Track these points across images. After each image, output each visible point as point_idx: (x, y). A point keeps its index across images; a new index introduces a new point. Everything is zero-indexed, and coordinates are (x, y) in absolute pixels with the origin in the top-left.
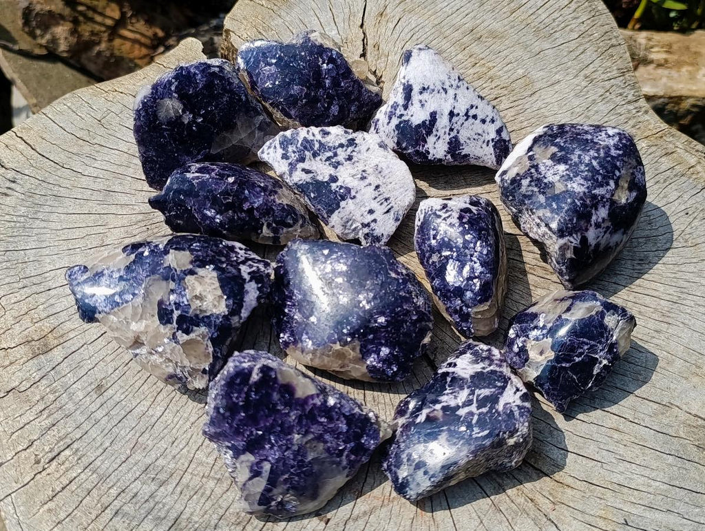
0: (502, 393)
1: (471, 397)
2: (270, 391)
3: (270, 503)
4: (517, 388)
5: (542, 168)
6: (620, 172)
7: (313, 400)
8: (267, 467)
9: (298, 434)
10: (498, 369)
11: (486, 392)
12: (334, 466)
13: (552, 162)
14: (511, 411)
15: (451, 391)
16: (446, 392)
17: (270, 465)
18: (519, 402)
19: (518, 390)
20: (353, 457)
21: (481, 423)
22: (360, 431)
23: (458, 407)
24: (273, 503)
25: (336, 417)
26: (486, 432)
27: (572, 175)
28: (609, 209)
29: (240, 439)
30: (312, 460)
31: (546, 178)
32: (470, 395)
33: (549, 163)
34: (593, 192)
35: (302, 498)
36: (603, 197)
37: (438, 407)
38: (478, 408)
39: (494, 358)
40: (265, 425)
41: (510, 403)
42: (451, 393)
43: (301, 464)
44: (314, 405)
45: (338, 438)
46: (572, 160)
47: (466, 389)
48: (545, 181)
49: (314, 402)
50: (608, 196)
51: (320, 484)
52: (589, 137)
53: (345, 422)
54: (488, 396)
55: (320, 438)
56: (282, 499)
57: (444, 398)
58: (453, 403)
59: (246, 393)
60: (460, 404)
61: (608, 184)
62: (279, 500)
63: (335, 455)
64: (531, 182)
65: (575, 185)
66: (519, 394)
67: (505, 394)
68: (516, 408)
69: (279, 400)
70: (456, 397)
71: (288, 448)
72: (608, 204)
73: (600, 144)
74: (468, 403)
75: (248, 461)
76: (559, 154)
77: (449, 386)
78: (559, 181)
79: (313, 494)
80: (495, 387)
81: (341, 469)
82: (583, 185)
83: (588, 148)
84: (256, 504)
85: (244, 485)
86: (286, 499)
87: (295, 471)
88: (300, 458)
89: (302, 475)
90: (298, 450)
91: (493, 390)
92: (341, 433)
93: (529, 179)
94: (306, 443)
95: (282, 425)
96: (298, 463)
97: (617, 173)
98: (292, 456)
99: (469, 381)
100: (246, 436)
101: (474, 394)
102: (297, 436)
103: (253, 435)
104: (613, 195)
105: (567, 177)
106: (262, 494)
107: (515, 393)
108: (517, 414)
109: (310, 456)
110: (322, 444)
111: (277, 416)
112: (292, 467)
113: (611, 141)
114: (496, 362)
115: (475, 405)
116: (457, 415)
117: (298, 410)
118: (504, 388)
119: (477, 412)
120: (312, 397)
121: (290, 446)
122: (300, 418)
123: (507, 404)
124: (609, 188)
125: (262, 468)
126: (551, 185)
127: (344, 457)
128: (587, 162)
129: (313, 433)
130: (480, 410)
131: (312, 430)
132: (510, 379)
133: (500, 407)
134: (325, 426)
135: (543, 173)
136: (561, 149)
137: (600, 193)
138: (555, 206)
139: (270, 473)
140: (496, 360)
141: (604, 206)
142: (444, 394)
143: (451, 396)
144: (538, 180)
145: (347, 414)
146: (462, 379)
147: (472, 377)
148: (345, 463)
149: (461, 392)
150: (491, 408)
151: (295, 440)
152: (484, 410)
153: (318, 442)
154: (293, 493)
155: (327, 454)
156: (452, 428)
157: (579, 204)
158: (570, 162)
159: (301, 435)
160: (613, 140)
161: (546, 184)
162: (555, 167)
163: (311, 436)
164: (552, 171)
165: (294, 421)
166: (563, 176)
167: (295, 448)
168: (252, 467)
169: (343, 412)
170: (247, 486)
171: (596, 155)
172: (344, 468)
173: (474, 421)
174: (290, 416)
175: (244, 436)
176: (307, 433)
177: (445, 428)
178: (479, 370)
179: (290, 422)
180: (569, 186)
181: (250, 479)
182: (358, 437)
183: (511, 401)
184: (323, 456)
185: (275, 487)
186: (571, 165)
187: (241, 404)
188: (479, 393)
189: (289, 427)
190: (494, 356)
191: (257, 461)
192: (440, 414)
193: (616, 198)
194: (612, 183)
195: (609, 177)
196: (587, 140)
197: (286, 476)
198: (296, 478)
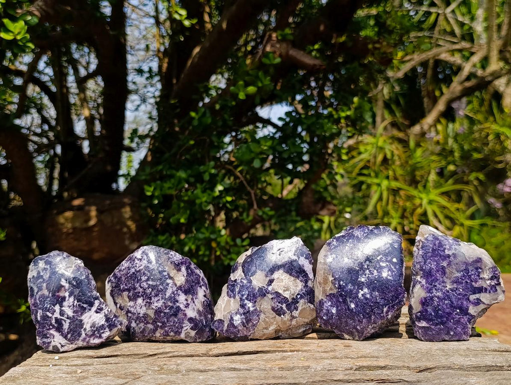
0: (62, 336)
1: (66, 316)
4: (65, 346)
5: (132, 309)
6: (165, 271)
10: (81, 338)
11: (66, 326)
13: (133, 302)
14: (48, 338)
15: (75, 305)
16: (76, 302)
17: (471, 296)
18: (53, 344)
19: (62, 346)
21: (45, 318)
23: (61, 306)
26: (39, 319)
27: (148, 300)
28: (182, 292)
29: (463, 319)
31: (140, 314)
32: (68, 316)
33: (132, 303)
34: (167, 297)
36: (173, 293)
37: (67, 294)
38: (56, 319)
39: (92, 338)
41: (53, 338)
42: (73, 304)
46: (139, 292)
47: (73, 314)
48: (141, 315)
49: (424, 284)
50: (175, 289)
52: (133, 270)
54: (62, 326)
55: (444, 272)
57: (72, 299)
58: (65, 304)
59: (435, 326)
60: (63, 308)
61: (168, 284)
64: (135, 322)
65: (156, 304)
66: (59, 346)
67: (61, 337)
68: (49, 341)
70: (69, 307)
72: (179, 291)
73: (142, 269)
74: (62, 313)
75: (473, 309)
76: (131, 294)
77: (79, 305)
78: (147, 309)
80: (68, 333)
82: (159, 300)
83: (139, 278)
84: (497, 292)
91: (66, 331)
93: (133, 322)
94: (450, 279)
97: (165, 274)
99: (79, 318)
101: (68, 318)
102: (448, 287)
104: (176, 285)
105: (148, 304)
106: (490, 292)
107: (60, 344)
108: (45, 340)
109: (457, 274)
113: (144, 261)
114: (88, 339)
115: (59, 317)
116: (56, 304)
118: (66, 337)
119: (53, 317)
120: (422, 286)
121: (455, 289)
123: (54, 337)
124: (170, 285)
125: (474, 300)
126: (146, 316)
128: (147, 286)
129: (442, 278)
130: (54, 319)
132: (72, 343)
133: (52, 332)
135: (135, 312)
136: (129, 290)
137: (170, 293)
138: (160, 324)
139: (476, 294)
140: (89, 340)
141: (179, 295)
142: (75, 300)
143: (71, 304)
144: (137, 318)
146: (82, 314)
147: (81, 321)
149: (72, 311)
150: (54, 326)
151: (451, 287)
152: (53, 321)
153: (447, 272)
156: (49, 299)
157: (168, 311)
158: (140, 294)
160: (144, 260)
161: (143, 317)
162: (137, 303)
164: (138, 307)
166: (145, 305)
168: (476, 306)
171: (146, 278)
173: (48, 313)
174: (438, 296)
175: (460, 318)
176: (444, 282)
177: (50, 295)
178: (84, 327)
180: (154, 307)
183: (55, 340)
185: (482, 287)
186: (142, 296)
187: (442, 327)
188: (67, 322)
190: (93, 339)
191: (472, 304)
192: (61, 294)
193: (178, 284)
194: (169, 281)
195: (165, 281)
196: (133, 273)
197: (474, 283)
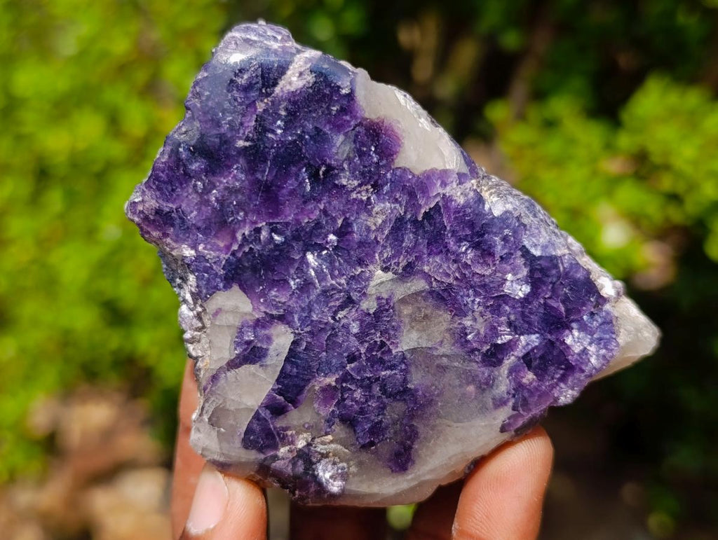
2: (327, 129)
3: (276, 448)
7: (444, 184)
8: (281, 340)
9: (386, 269)
12: (471, 388)
17: (291, 338)
20: (529, 377)
22: (563, 309)
24: (283, 451)
25: (499, 249)
29: (222, 245)
30: (413, 351)
35: (365, 456)
40: (298, 222)
43: (380, 355)
44: (447, 200)
45: (496, 310)
49: (448, 191)
51: (421, 429)
53: (524, 272)
55: (444, 297)
56: (309, 445)
59: (260, 120)
62: (301, 444)
63: (479, 358)
69: (349, 159)
71: (349, 302)
75: (234, 311)
79: (398, 455)
81: (490, 403)
84: (238, 443)
85: (215, 378)
86: (320, 448)
87: (359, 370)
88: (378, 338)
89: (376, 389)
90: (377, 315)
92: (505, 298)
94: (403, 301)
95: (343, 232)
96: (369, 350)
98: (355, 328)
100: (239, 237)
102: (379, 275)
103: (257, 240)
106: (257, 416)
109: (408, 341)
110: (448, 316)
111: (335, 202)
112: (352, 358)
117: (396, 201)
120: (443, 176)
121: (355, 296)
122: (399, 226)
125: (269, 339)
127: (504, 370)
129: (427, 277)
131: (426, 268)
134: (466, 266)
139: (287, 360)
145: (537, 252)
148: (503, 386)
151: (372, 283)
153: (438, 308)
154: (343, 435)
155: (456, 350)
159: (390, 275)
163: (419, 284)
165: (380, 229)
167: (369, 305)
168: (241, 331)
169: (526, 243)
170: (222, 382)
172: (500, 403)
174: (369, 213)
175: (234, 238)
176: (409, 271)
179: (368, 229)
181: (233, 365)
182: (556, 324)
184: (442, 351)
185: (295, 403)
187: (241, 143)
189: (361, 244)
191: (257, 316)
197: (331, 380)
198: (358, 394)
